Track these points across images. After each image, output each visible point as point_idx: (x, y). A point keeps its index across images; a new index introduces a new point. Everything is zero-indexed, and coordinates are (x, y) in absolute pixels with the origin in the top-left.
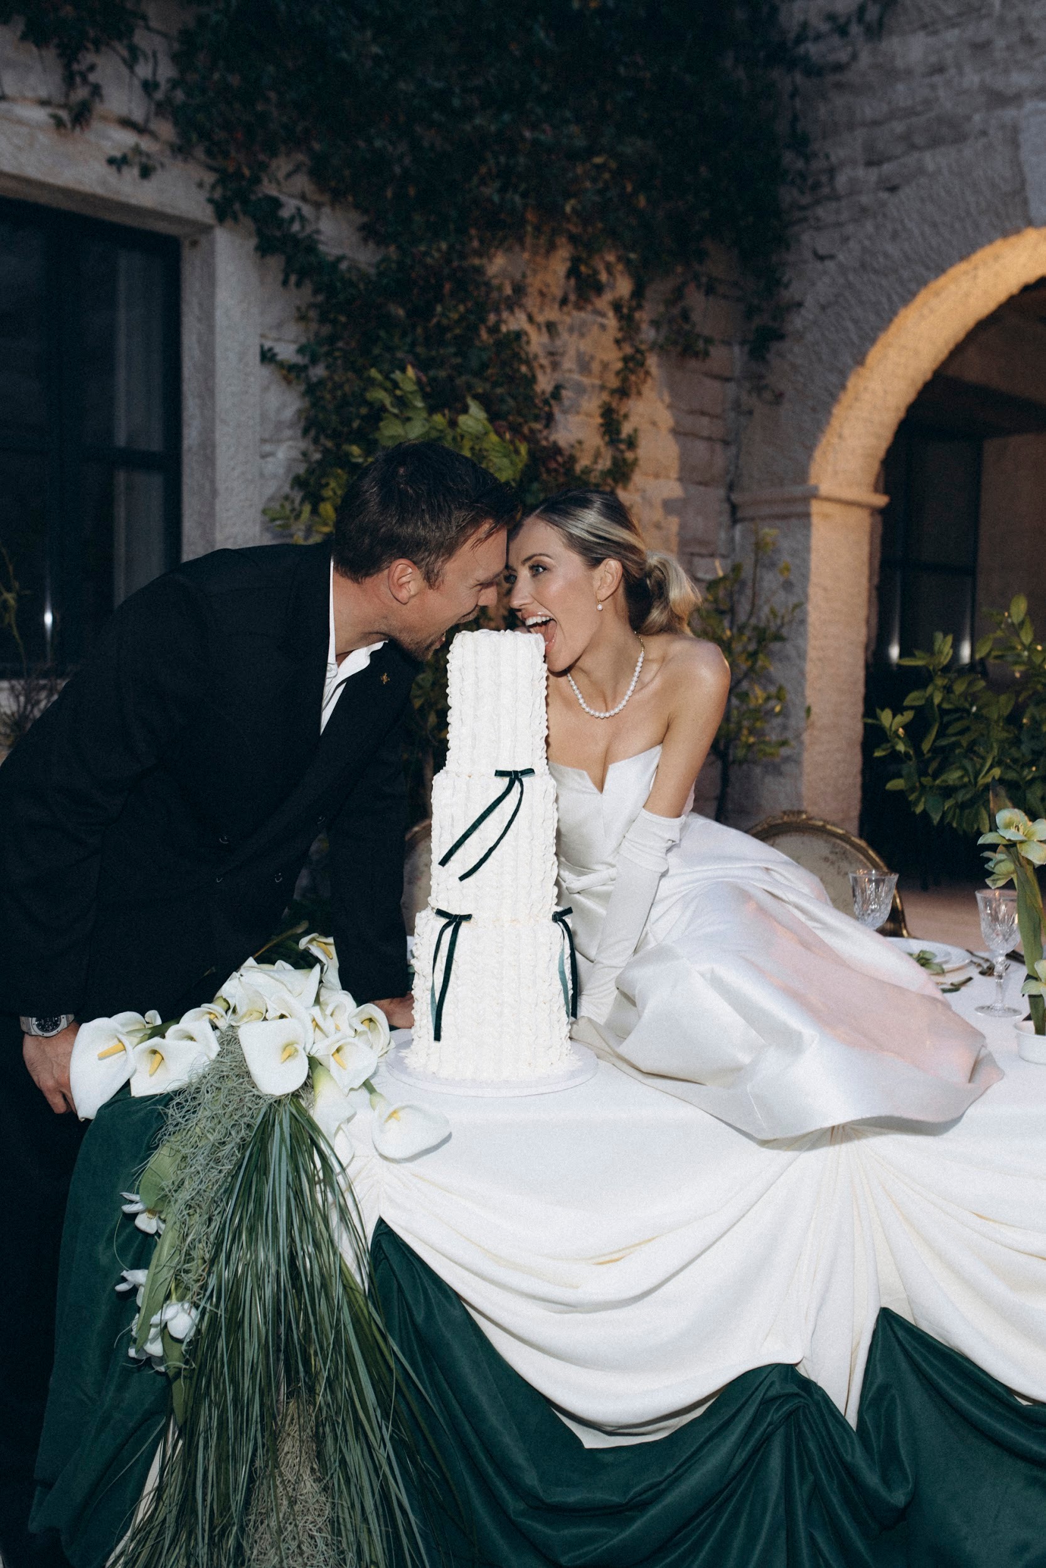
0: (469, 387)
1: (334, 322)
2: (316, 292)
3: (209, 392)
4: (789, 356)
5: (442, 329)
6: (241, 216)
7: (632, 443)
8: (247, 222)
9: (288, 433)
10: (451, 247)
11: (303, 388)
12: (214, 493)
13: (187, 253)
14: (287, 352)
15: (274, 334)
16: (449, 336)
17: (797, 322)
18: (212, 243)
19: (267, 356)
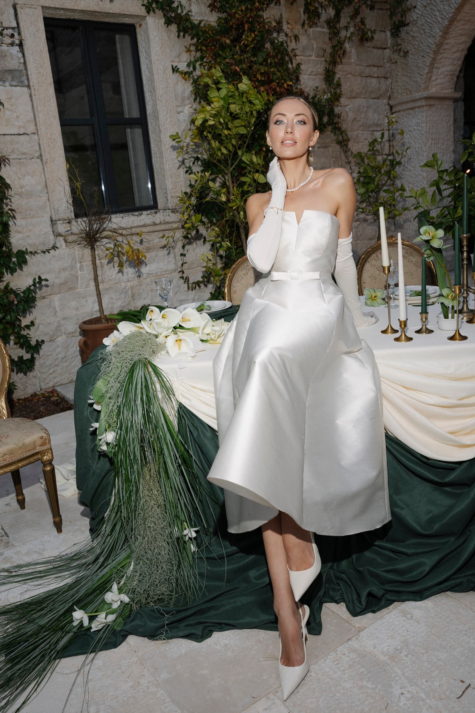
0: (259, 70)
1: (201, 50)
2: (192, 39)
3: (153, 90)
4: (411, 33)
5: (246, 46)
6: (157, 10)
7: (339, 85)
8: (159, 13)
9: (187, 101)
10: (247, 8)
11: (192, 81)
12: (160, 131)
13: (138, 30)
14: (183, 67)
15: (177, 60)
16: (248, 48)
17: (413, 16)
18: (146, 24)
19: (175, 70)
